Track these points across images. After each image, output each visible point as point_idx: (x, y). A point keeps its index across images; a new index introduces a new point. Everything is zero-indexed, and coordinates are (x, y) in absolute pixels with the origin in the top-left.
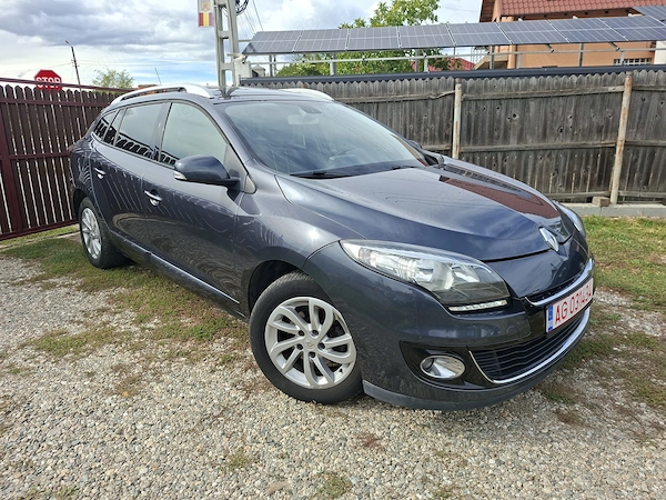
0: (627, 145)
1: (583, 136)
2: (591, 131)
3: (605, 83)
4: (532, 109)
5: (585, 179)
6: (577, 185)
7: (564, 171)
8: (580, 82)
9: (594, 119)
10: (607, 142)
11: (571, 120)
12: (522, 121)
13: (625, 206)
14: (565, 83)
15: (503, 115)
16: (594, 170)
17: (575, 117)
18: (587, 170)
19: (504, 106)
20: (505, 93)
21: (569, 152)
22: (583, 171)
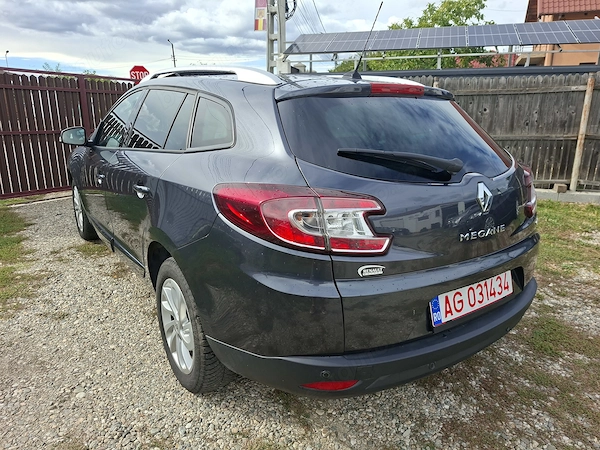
0: (587, 138)
1: (548, 130)
2: (554, 125)
3: (569, 82)
4: (501, 104)
5: (549, 168)
6: (541, 172)
7: (529, 159)
8: (545, 82)
9: (558, 115)
10: (569, 135)
11: (536, 115)
12: (491, 115)
13: (583, 193)
14: (531, 82)
15: (475, 109)
16: (557, 160)
17: (540, 113)
18: (550, 160)
19: (476, 101)
20: (477, 91)
21: (534, 143)
22: (546, 161)
